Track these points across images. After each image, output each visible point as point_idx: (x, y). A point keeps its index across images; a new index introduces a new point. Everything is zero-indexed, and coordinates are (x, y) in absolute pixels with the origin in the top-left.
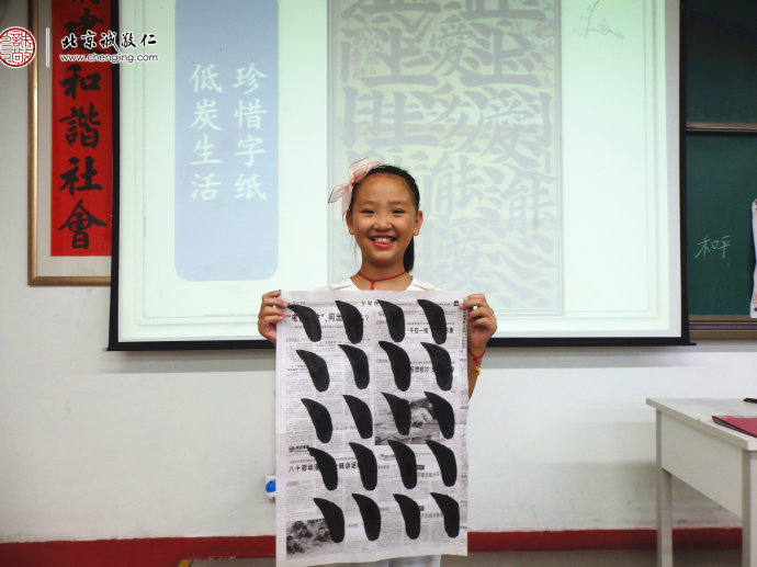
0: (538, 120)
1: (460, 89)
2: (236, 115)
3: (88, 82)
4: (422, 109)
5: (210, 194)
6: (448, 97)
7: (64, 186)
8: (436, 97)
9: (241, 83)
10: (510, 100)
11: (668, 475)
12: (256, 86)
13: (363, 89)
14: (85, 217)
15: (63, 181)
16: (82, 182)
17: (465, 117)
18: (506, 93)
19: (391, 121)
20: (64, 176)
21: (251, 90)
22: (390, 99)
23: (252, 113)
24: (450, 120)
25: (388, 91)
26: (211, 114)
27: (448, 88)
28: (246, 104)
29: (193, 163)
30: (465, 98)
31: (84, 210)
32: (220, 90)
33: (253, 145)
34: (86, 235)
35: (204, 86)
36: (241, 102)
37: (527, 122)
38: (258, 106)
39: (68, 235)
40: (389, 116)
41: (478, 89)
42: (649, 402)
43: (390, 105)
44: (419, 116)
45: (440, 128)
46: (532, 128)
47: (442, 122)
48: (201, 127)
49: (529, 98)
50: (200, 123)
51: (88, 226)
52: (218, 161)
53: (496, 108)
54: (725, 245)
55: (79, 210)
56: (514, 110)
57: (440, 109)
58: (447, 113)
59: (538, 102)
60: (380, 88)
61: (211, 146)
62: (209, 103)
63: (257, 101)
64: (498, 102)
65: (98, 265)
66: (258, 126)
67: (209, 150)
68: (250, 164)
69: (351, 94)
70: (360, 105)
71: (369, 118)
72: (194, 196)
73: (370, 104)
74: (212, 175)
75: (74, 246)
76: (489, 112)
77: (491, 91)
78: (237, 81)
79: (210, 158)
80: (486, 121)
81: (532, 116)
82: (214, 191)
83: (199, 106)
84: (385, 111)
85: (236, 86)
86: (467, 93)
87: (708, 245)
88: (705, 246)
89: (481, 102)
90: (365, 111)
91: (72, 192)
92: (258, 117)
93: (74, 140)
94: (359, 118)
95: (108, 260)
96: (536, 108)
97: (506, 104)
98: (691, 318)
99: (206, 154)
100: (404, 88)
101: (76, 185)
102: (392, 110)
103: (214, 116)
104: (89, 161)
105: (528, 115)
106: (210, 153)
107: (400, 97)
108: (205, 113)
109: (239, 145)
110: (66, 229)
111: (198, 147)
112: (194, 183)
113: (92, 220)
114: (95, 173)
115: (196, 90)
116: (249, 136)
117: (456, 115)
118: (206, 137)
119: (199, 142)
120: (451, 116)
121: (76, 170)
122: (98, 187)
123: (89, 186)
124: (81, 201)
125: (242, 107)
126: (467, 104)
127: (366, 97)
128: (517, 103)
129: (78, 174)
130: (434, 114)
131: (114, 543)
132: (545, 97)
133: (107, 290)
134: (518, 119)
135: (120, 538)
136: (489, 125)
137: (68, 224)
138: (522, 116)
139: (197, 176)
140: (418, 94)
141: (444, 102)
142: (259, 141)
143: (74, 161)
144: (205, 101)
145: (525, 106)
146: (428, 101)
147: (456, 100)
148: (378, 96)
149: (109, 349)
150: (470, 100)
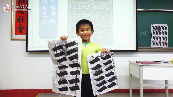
0: (108, 9)
1: (93, 3)
2: (50, 8)
3: (22, 2)
4: (86, 7)
5: (45, 23)
6: (91, 4)
7: (18, 22)
8: (89, 4)
9: (51, 2)
10: (103, 5)
11: (131, 75)
12: (54, 2)
13: (75, 3)
14: (22, 27)
15: (18, 21)
16: (21, 21)
17: (94, 8)
18: (102, 4)
19: (80, 9)
20: (18, 20)
21: (53, 3)
22: (80, 5)
23: (53, 7)
24: (91, 9)
25: (79, 3)
26: (45, 8)
27: (91, 3)
28: (52, 6)
29: (42, 17)
30: (94, 5)
31: (22, 26)
32: (47, 3)
33: (53, 14)
34: (22, 31)
35: (44, 2)
36: (51, 5)
37: (106, 9)
38: (54, 6)
39: (18, 31)
40: (80, 8)
41: (97, 3)
42: (128, 62)
43: (80, 6)
44: (85, 8)
45: (89, 10)
46: (107, 10)
47: (89, 9)
48: (44, 10)
49: (107, 4)
50: (44, 9)
51: (22, 29)
52: (47, 17)
53: (100, 6)
54: (146, 33)
55: (20, 26)
56: (104, 7)
57: (89, 6)
58: (91, 7)
59: (108, 5)
60: (78, 3)
61: (46, 14)
62: (45, 5)
63: (54, 5)
64: (100, 5)
65: (24, 37)
66: (54, 10)
67: (45, 14)
68: (53, 17)
69: (72, 4)
70: (74, 6)
71: (76, 8)
72: (42, 23)
73: (76, 6)
74: (46, 19)
75: (19, 33)
76: (99, 7)
77: (99, 3)
78: (50, 1)
79: (45, 16)
80: (98, 9)
81: (107, 8)
82: (46, 22)
83: (43, 6)
84: (79, 7)
85: (50, 2)
86: (94, 3)
87: (143, 33)
88: (142, 33)
89: (97, 5)
90: (75, 7)
91: (19, 23)
92: (55, 8)
93: (20, 13)
94: (74, 8)
95: (25, 36)
96: (108, 6)
97: (102, 5)
98: (138, 47)
99: (44, 15)
100: (82, 3)
101: (20, 21)
102: (80, 7)
103: (46, 8)
104: (23, 17)
105: (106, 8)
106: (45, 15)
107: (82, 4)
108: (44, 7)
109: (51, 13)
110: (18, 30)
111: (43, 14)
112: (42, 21)
113: (23, 28)
114: (24, 19)
115: (43, 3)
116: (53, 12)
117: (92, 8)
118: (45, 12)
119: (43, 13)
120: (91, 8)
121: (20, 18)
122: (24, 22)
123: (22, 21)
124: (21, 24)
125: (51, 6)
126: (95, 6)
127: (75, 4)
128: (104, 5)
129: (20, 19)
130: (88, 7)
131: (26, 90)
132: (110, 4)
133: (25, 41)
134: (104, 8)
135: (27, 89)
136: (99, 10)
137: (18, 29)
138: (105, 8)
139: (43, 19)
140: (85, 4)
141: (90, 5)
142: (55, 13)
143: (20, 17)
144: (44, 5)
145: (106, 6)
146: (87, 5)
147: (92, 5)
148: (78, 4)
149: (26, 52)
150: (95, 5)
